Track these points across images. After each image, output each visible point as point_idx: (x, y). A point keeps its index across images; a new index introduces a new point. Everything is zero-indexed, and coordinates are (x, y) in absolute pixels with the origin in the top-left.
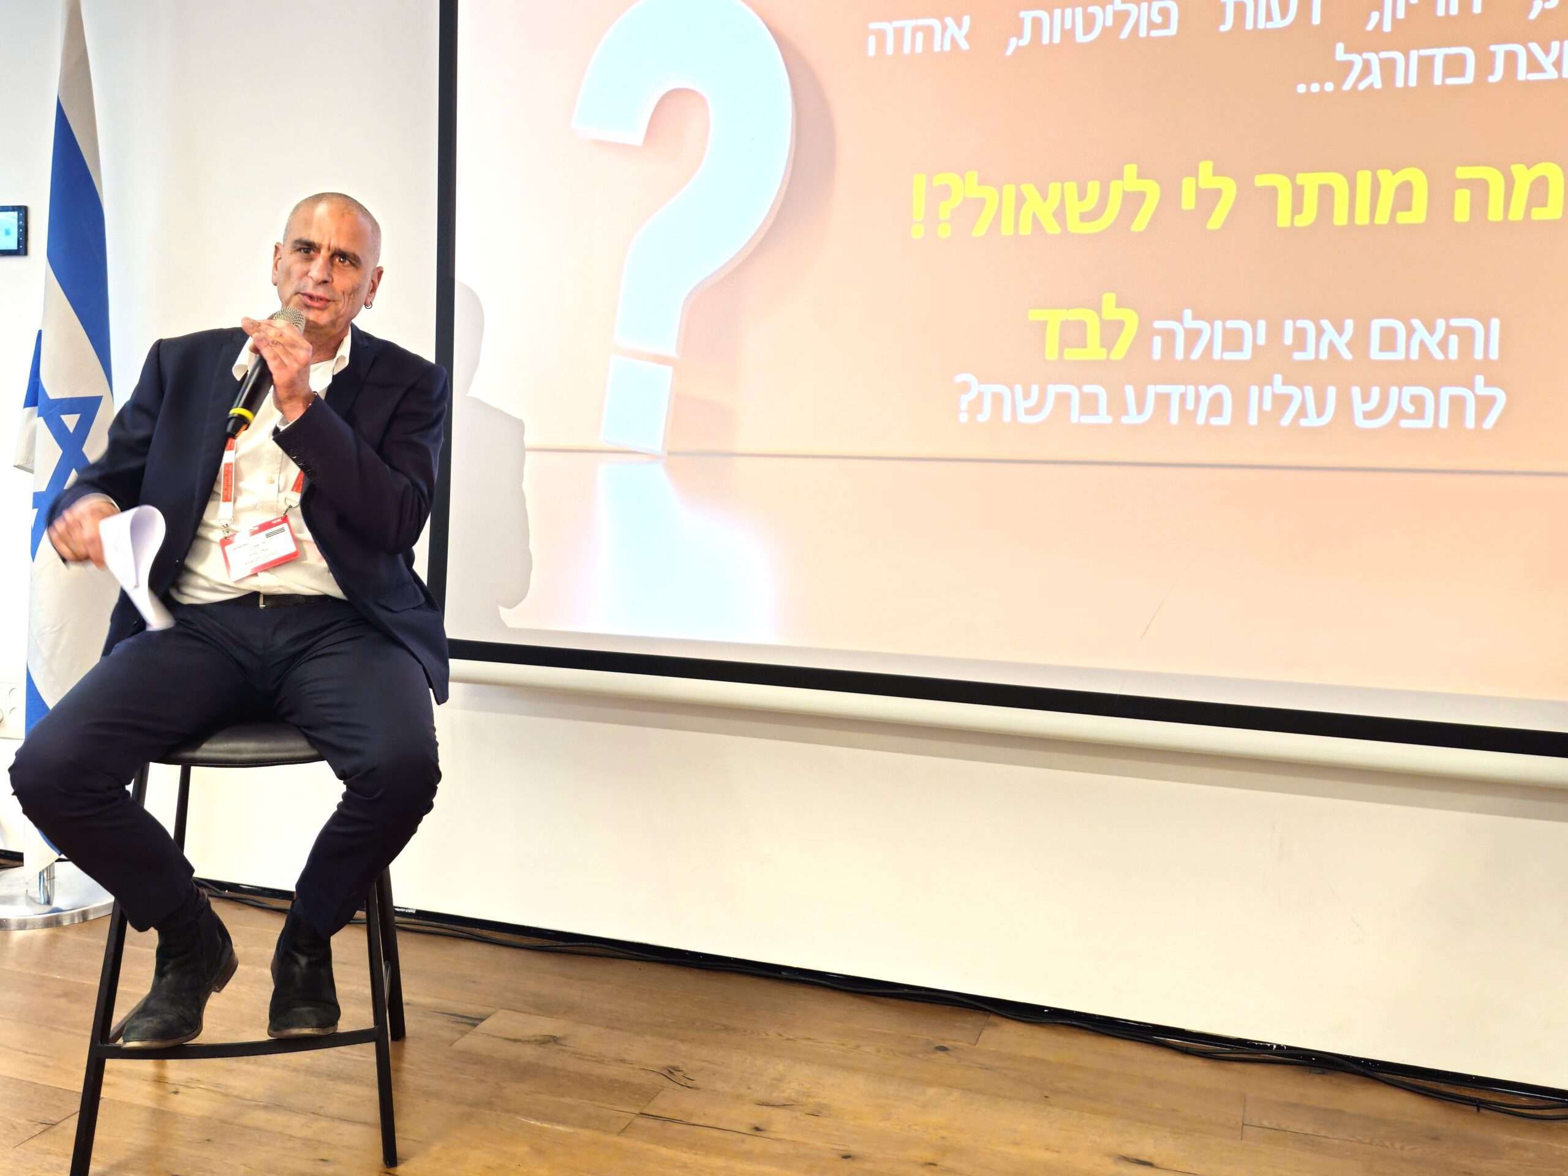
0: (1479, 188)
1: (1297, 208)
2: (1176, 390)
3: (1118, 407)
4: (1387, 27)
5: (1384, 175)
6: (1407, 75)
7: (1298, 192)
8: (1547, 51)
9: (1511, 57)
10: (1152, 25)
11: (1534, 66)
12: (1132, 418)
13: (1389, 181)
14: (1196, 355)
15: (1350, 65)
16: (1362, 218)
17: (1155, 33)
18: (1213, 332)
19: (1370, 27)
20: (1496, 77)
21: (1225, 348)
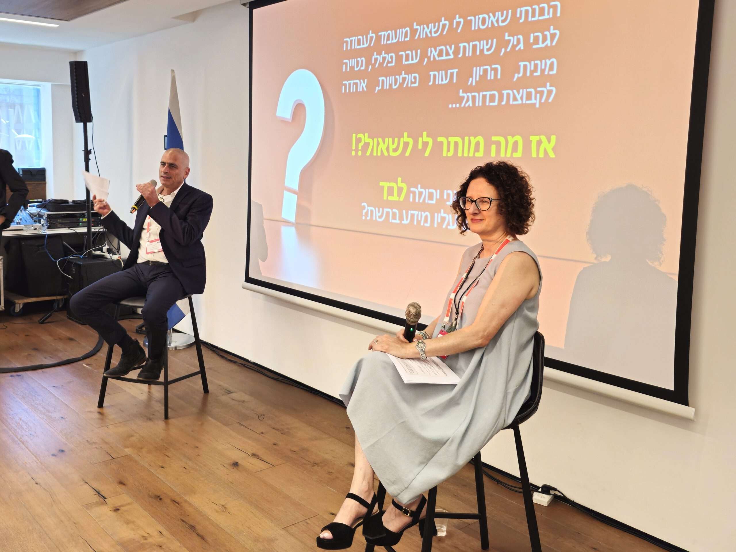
0: (498, 144)
1: (448, 150)
2: (416, 213)
3: (401, 218)
4: (474, 84)
5: (472, 138)
6: (479, 103)
7: (449, 143)
8: (519, 93)
9: (508, 95)
10: (412, 83)
11: (515, 99)
12: (405, 222)
13: (474, 140)
14: (421, 201)
15: (463, 97)
16: (466, 155)
17: (413, 85)
18: (426, 193)
19: (469, 84)
20: (504, 103)
21: (429, 199)
